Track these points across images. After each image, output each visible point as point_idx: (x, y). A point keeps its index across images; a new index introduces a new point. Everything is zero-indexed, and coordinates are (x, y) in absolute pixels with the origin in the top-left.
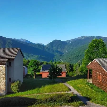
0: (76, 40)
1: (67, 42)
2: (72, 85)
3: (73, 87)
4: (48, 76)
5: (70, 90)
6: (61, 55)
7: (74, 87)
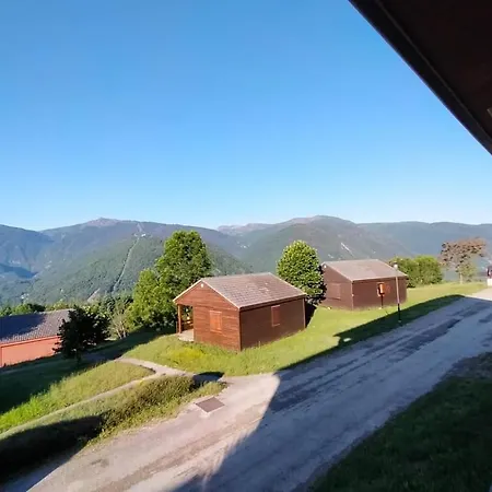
0: (82, 228)
1: (50, 235)
2: (146, 359)
3: (155, 362)
4: (57, 350)
5: (153, 371)
6: (24, 280)
7: (157, 360)
